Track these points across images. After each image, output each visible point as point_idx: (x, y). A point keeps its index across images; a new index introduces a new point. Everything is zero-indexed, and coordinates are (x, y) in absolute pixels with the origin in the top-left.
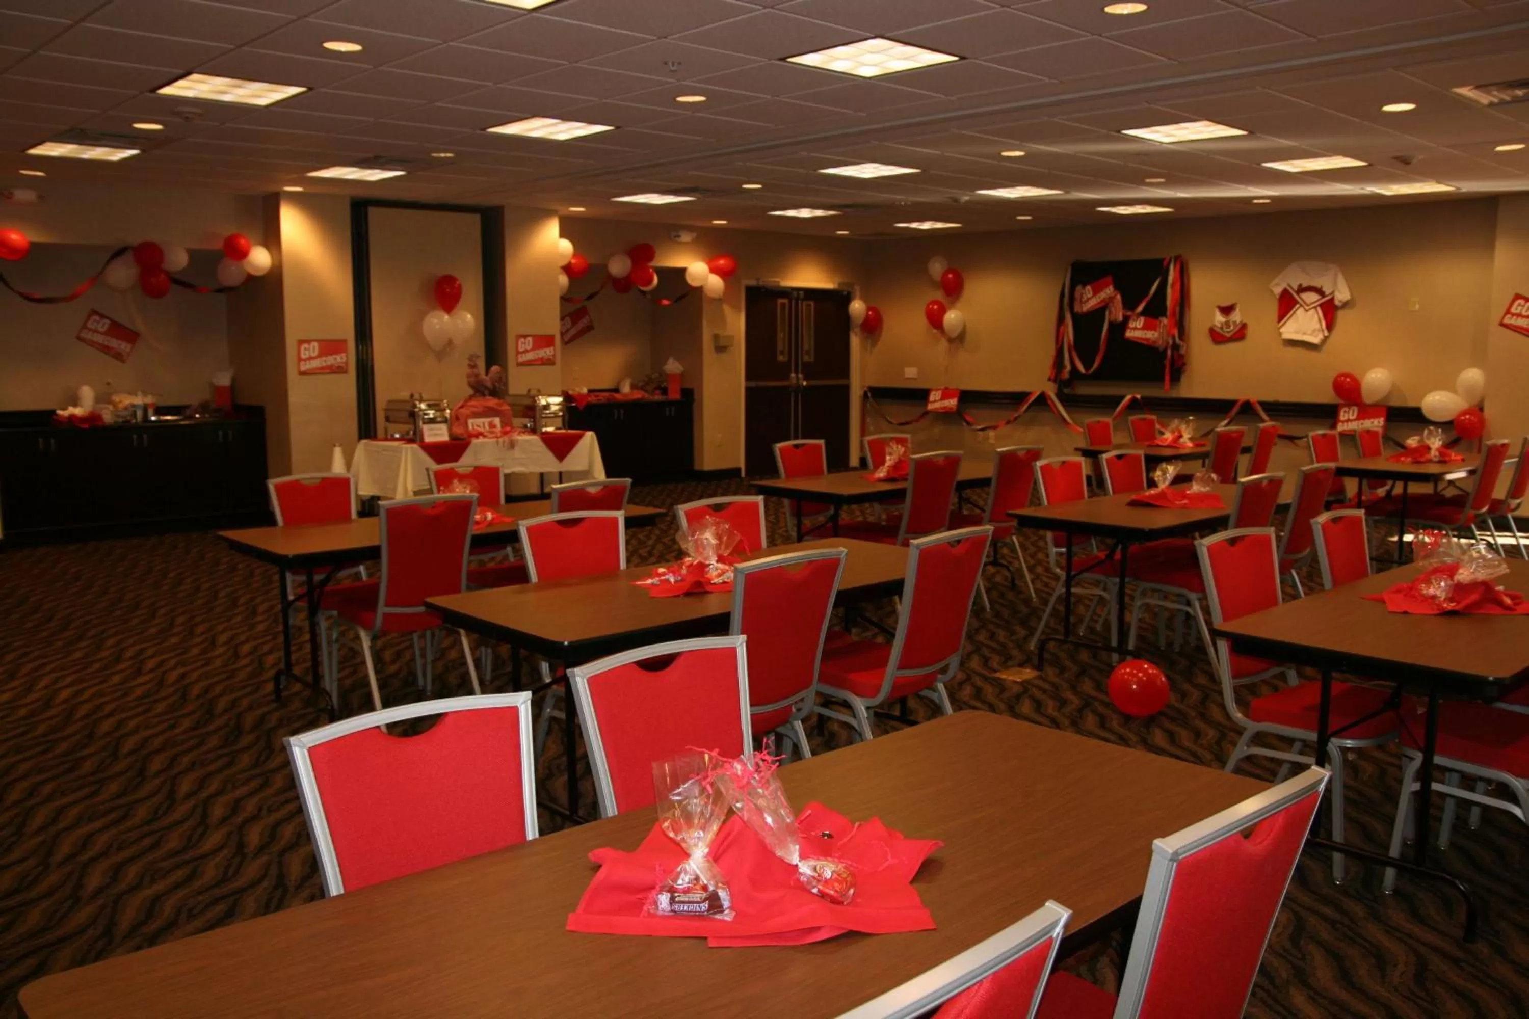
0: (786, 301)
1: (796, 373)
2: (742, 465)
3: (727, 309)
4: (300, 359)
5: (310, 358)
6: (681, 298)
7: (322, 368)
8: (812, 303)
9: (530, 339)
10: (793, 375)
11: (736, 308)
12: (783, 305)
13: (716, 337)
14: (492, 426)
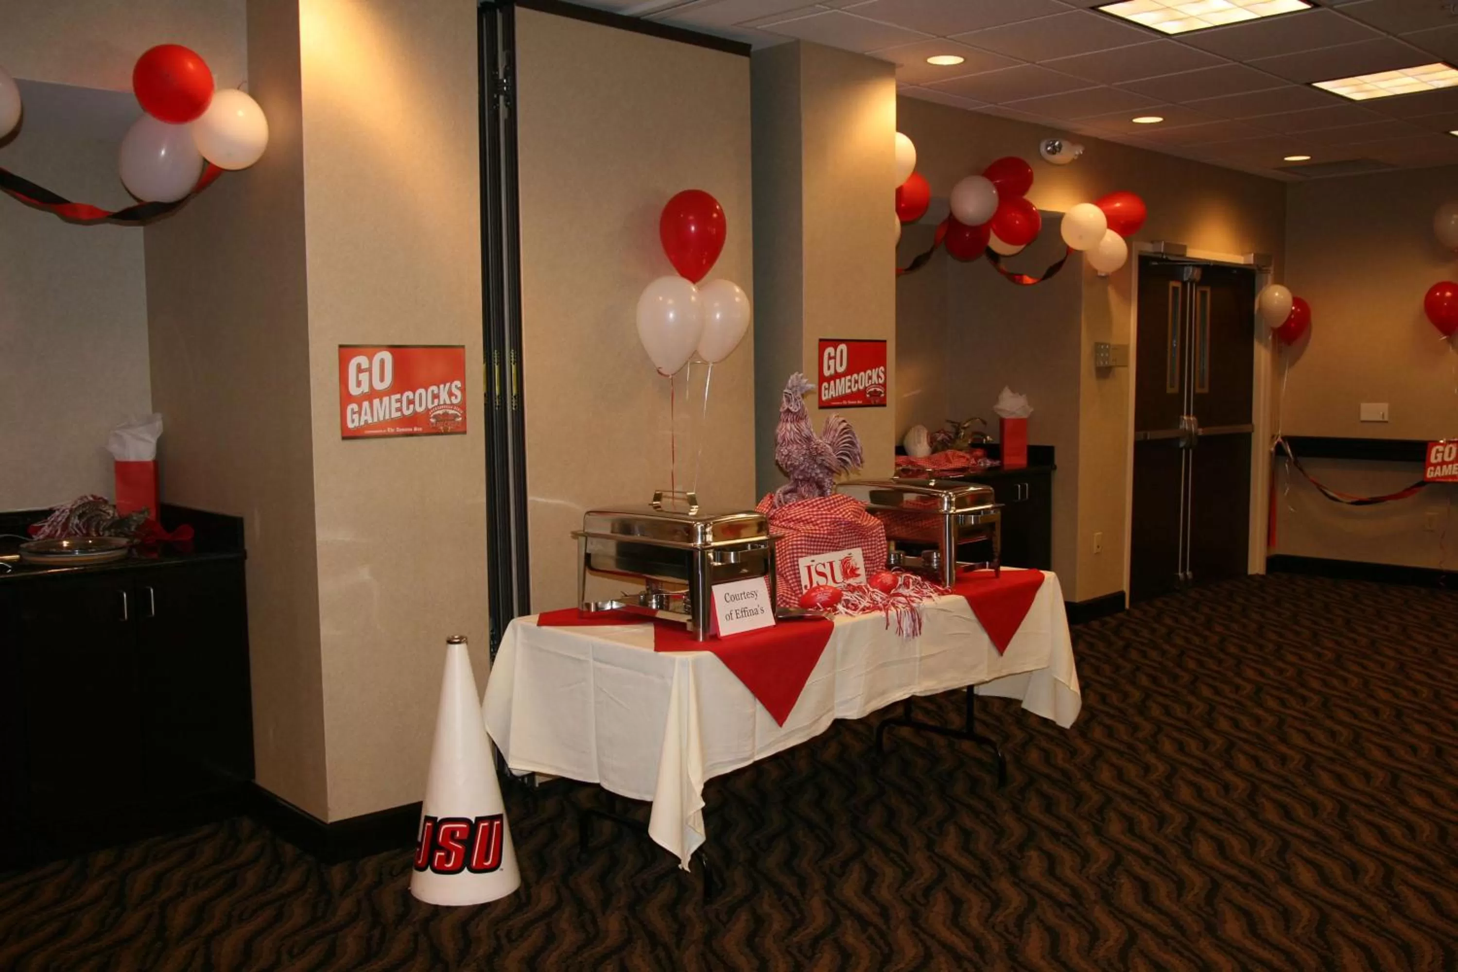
0: (1178, 285)
1: (1188, 414)
2: (1126, 588)
3: (1113, 296)
4: (346, 398)
5: (372, 395)
6: (1053, 270)
7: (406, 421)
8: (1208, 290)
9: (843, 347)
10: (1185, 418)
11: (1125, 296)
12: (1175, 289)
13: (1098, 348)
14: (849, 571)
